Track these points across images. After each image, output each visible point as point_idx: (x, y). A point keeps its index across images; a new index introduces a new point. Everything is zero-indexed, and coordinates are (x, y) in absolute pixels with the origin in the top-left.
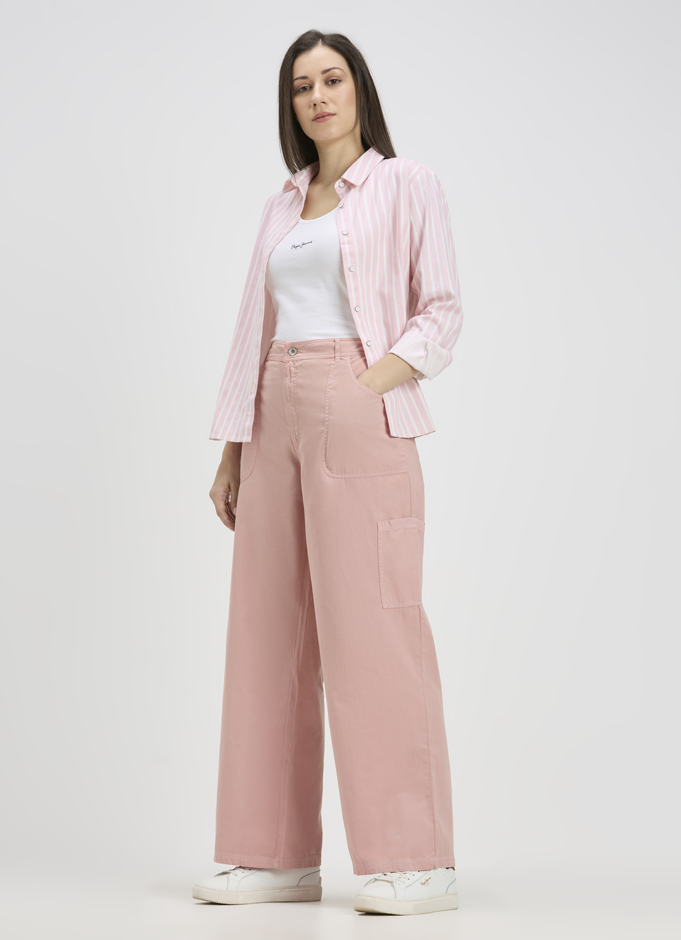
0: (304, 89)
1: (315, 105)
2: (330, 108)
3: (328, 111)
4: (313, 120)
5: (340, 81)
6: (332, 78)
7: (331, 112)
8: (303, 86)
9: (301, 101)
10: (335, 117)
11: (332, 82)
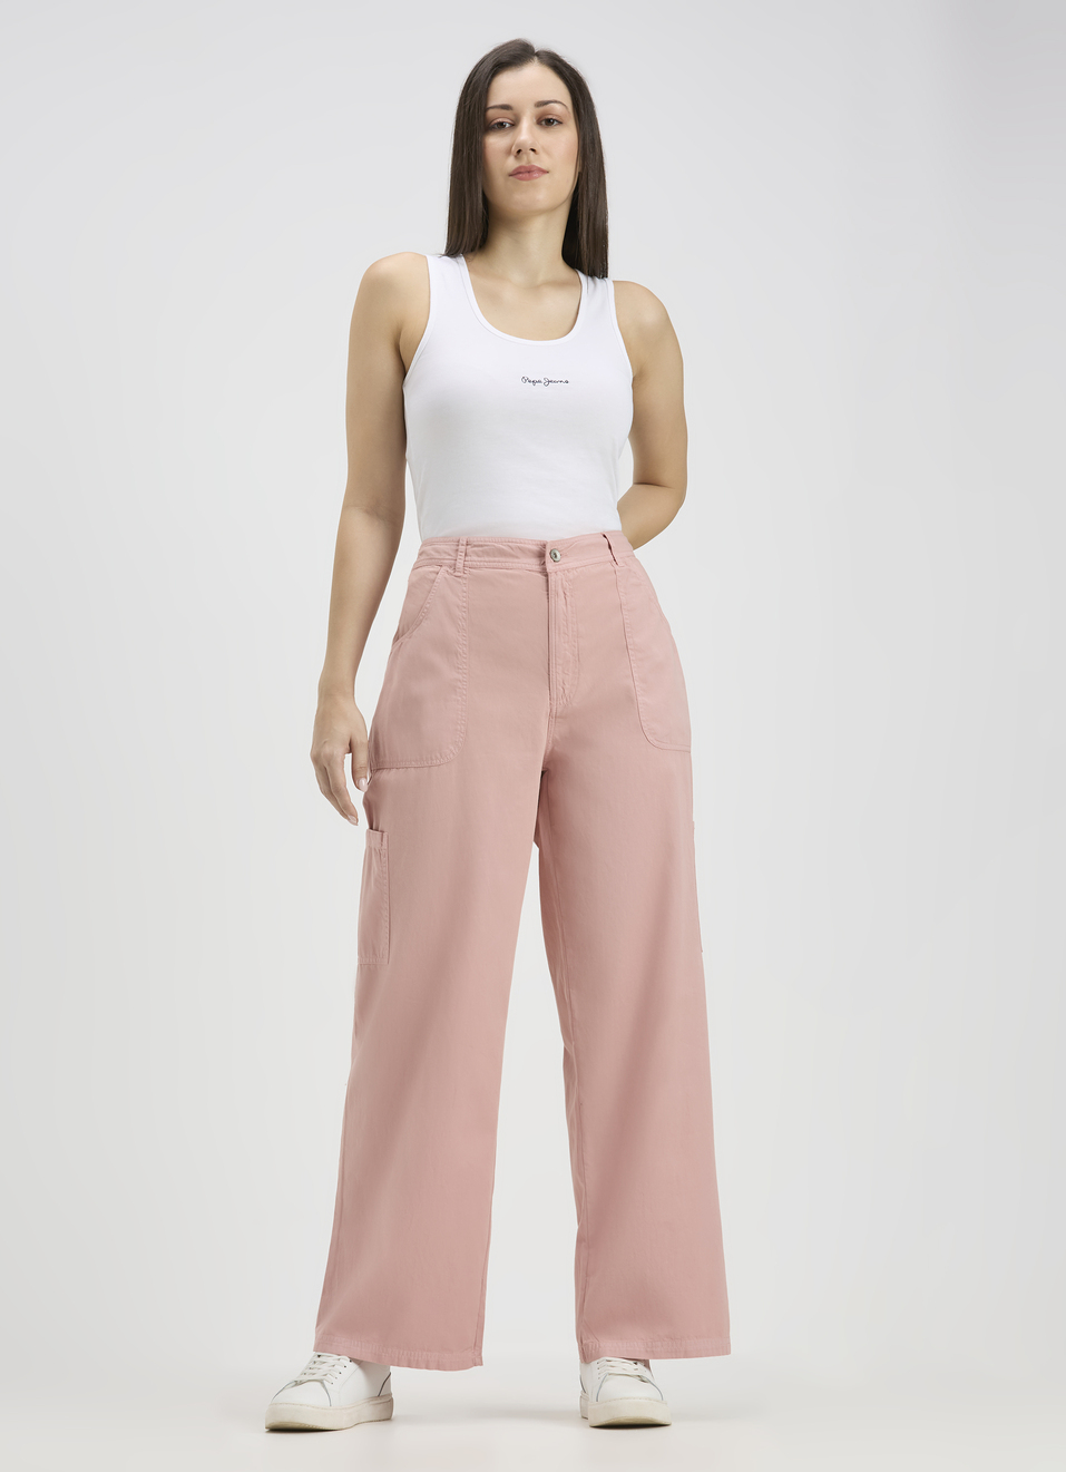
0: (501, 125)
1: (519, 151)
2: (541, 161)
3: (537, 164)
4: (511, 175)
5: (560, 123)
6: (550, 117)
7: (544, 167)
8: (501, 120)
9: (495, 143)
10: (547, 175)
11: (546, 121)
